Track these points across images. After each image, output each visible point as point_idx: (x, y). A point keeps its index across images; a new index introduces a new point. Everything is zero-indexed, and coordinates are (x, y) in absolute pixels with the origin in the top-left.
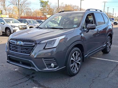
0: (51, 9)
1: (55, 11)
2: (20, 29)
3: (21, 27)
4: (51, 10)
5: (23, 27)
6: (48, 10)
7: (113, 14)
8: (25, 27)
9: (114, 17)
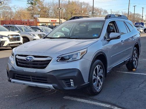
0: (46, 8)
1: (50, 11)
2: (11, 40)
3: (11, 37)
4: (44, 10)
5: (14, 37)
6: (39, 10)
7: (142, 17)
8: (16, 37)
9: (144, 21)
